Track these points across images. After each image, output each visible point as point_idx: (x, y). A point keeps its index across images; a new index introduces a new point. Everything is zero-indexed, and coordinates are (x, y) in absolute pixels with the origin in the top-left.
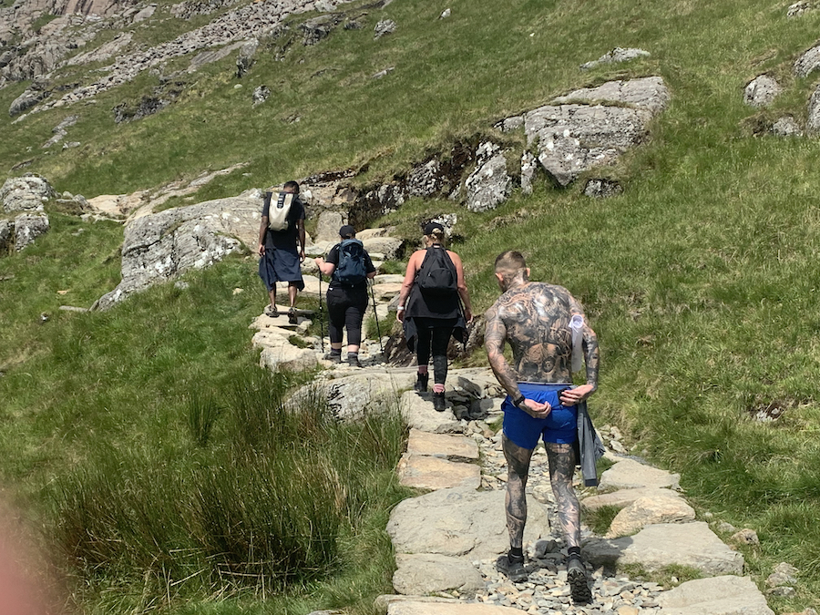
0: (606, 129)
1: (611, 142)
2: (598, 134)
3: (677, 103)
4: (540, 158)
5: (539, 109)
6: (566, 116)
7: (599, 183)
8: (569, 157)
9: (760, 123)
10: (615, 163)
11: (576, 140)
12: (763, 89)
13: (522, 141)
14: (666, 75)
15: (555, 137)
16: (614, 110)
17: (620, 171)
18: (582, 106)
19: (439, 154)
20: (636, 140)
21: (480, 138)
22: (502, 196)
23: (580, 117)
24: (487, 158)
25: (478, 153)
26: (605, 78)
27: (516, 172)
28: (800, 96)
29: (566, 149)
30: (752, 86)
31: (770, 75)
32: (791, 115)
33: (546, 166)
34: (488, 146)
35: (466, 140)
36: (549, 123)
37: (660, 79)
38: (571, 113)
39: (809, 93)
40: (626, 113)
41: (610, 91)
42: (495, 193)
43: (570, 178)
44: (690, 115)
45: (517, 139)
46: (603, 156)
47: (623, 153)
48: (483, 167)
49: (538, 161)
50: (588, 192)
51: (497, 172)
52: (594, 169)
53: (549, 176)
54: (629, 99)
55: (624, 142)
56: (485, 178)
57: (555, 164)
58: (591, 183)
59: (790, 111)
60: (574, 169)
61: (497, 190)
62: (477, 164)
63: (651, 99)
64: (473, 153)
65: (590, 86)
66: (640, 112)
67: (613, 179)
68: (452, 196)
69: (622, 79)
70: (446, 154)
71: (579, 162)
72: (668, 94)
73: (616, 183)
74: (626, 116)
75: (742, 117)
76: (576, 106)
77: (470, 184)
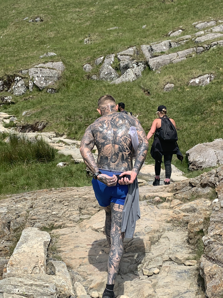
0: (50, 75)
1: (52, 79)
2: (49, 76)
3: (67, 69)
4: (34, 82)
5: (32, 68)
6: (40, 71)
7: (51, 90)
8: (42, 82)
9: (88, 76)
10: (54, 84)
11: (43, 78)
12: (88, 67)
13: (28, 77)
14: (63, 61)
15: (38, 77)
16: (51, 70)
17: (56, 87)
18: (43, 69)
19: (3, 79)
20: (59, 78)
21: (15, 76)
22: (24, 92)
23: (43, 72)
24: (18, 81)
25: (15, 80)
26: (48, 61)
27: (27, 86)
28: (97, 70)
29: (41, 80)
30: (85, 66)
31: (89, 63)
32: (96, 74)
33: (36, 84)
34: (18, 78)
35: (11, 76)
36: (36, 73)
37: (62, 62)
38: (41, 70)
39: (99, 69)
40: (55, 71)
41: (49, 65)
42: (22, 91)
43: (43, 88)
44: (71, 73)
45: (27, 76)
46: (50, 82)
47: (55, 82)
48: (18, 84)
49: (33, 83)
50: (48, 92)
51: (22, 85)
52: (49, 86)
53: (37, 87)
54: (55, 67)
55: (55, 79)
56: (18, 87)
57: (39, 84)
58: (49, 89)
59: (95, 73)
60: (44, 85)
61: (22, 90)
62: (15, 83)
63: (61, 68)
64: (14, 80)
65: (44, 63)
66: (58, 71)
67: (54, 88)
68: (9, 91)
69: (52, 62)
70: (5, 79)
71: (45, 84)
72: (64, 67)
73: (55, 90)
74: (55, 72)
75: (84, 74)
76: (42, 68)
77: (14, 88)
